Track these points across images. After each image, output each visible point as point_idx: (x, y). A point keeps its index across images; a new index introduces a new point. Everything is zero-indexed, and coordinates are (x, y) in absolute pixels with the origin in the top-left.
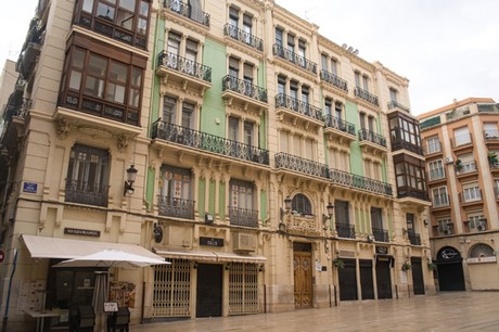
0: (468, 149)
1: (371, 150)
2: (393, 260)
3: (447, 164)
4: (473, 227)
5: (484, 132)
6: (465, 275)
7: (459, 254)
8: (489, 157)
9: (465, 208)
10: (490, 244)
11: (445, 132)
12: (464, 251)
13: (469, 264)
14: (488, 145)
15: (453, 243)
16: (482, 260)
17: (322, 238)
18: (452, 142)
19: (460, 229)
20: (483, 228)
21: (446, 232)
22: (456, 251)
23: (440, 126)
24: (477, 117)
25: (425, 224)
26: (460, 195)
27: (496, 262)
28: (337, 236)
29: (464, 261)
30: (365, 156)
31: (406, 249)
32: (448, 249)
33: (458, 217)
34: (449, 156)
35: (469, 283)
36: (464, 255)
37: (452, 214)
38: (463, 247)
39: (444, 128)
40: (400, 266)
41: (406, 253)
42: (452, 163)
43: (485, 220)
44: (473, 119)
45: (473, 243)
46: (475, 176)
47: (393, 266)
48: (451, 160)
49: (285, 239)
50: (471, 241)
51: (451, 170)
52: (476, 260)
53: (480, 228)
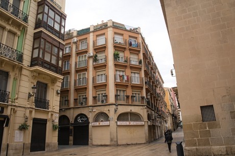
0: (103, 49)
2: (8, 120)
3: (90, 57)
4: (99, 101)
5: (114, 38)
6: (90, 134)
7: (88, 119)
8: (114, 55)
9: (95, 87)
10: (107, 112)
11: (91, 37)
12: (91, 117)
13: (93, 126)
14: (115, 47)
15: (85, 111)
16: (102, 124)
18: (94, 43)
19: (90, 102)
20: (105, 102)
21: (82, 104)
22: (87, 117)
23: (89, 33)
24: (111, 29)
25: (58, 93)
26: (93, 78)
27: (109, 125)
29: (90, 124)
31: (28, 111)
32: (82, 115)
33: (91, 93)
34: (91, 52)
35: (91, 140)
36: (91, 120)
37: (87, 92)
38: (91, 114)
39: (91, 34)
40: (17, 126)
41: (28, 114)
42: (92, 57)
43: (107, 96)
44: (109, 29)
45: (97, 112)
46: (104, 66)
47: (7, 125)
48: (92, 55)
50: (97, 110)
51: (91, 61)
52: (97, 124)
53: (103, 101)
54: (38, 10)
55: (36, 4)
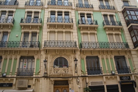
1: (111, 29)
17: (75, 77)
28: (87, 75)
30: (107, 32)
49: (48, 80)
54: (124, 16)
55: (121, 13)
